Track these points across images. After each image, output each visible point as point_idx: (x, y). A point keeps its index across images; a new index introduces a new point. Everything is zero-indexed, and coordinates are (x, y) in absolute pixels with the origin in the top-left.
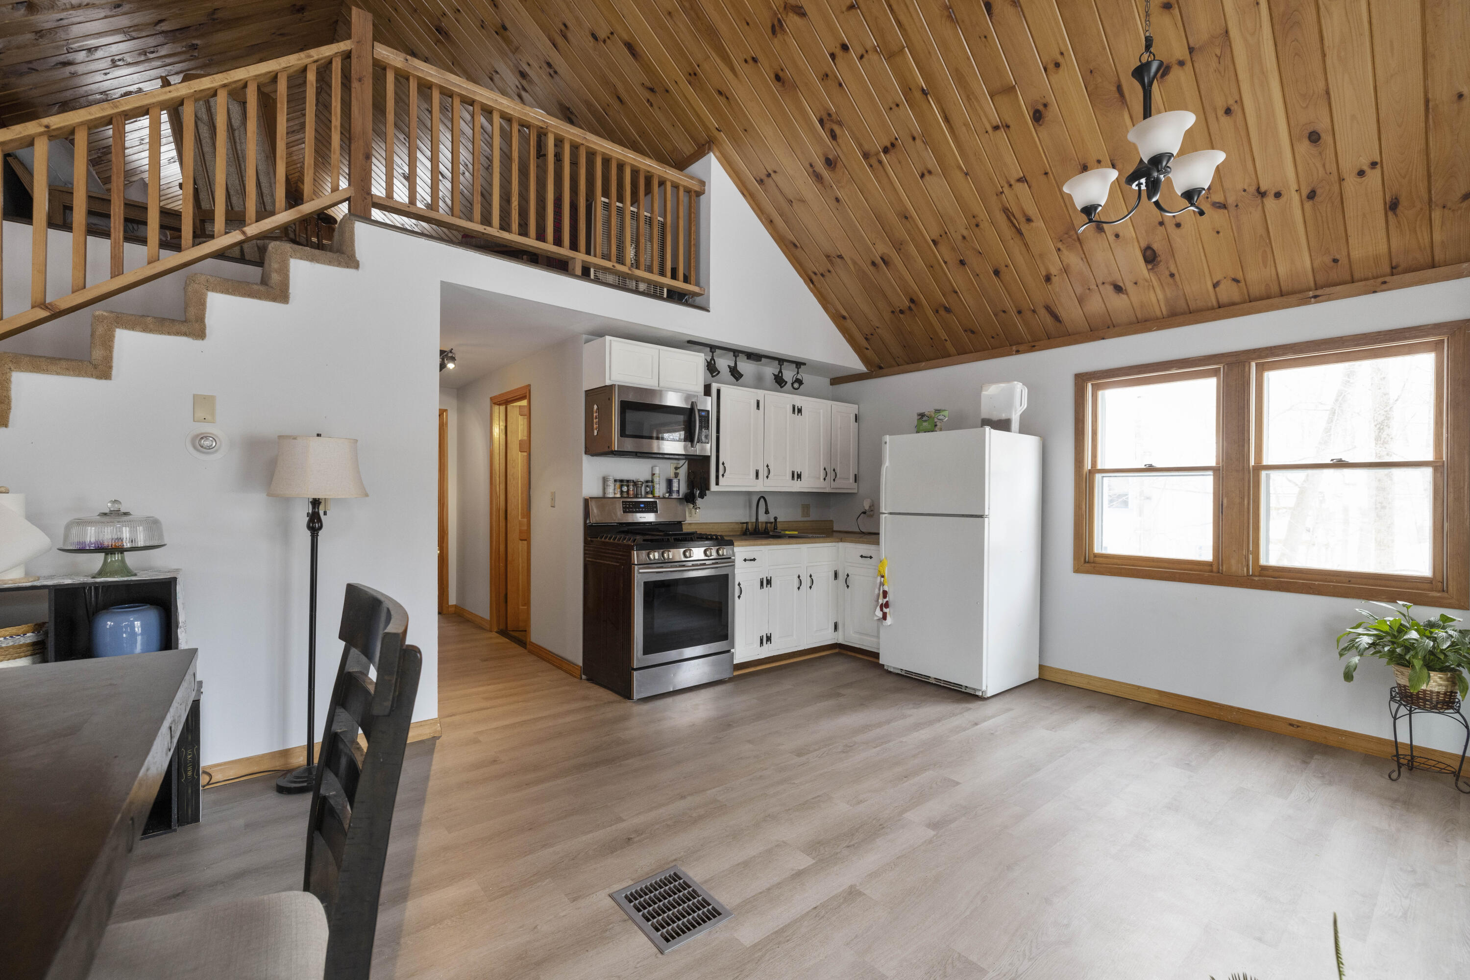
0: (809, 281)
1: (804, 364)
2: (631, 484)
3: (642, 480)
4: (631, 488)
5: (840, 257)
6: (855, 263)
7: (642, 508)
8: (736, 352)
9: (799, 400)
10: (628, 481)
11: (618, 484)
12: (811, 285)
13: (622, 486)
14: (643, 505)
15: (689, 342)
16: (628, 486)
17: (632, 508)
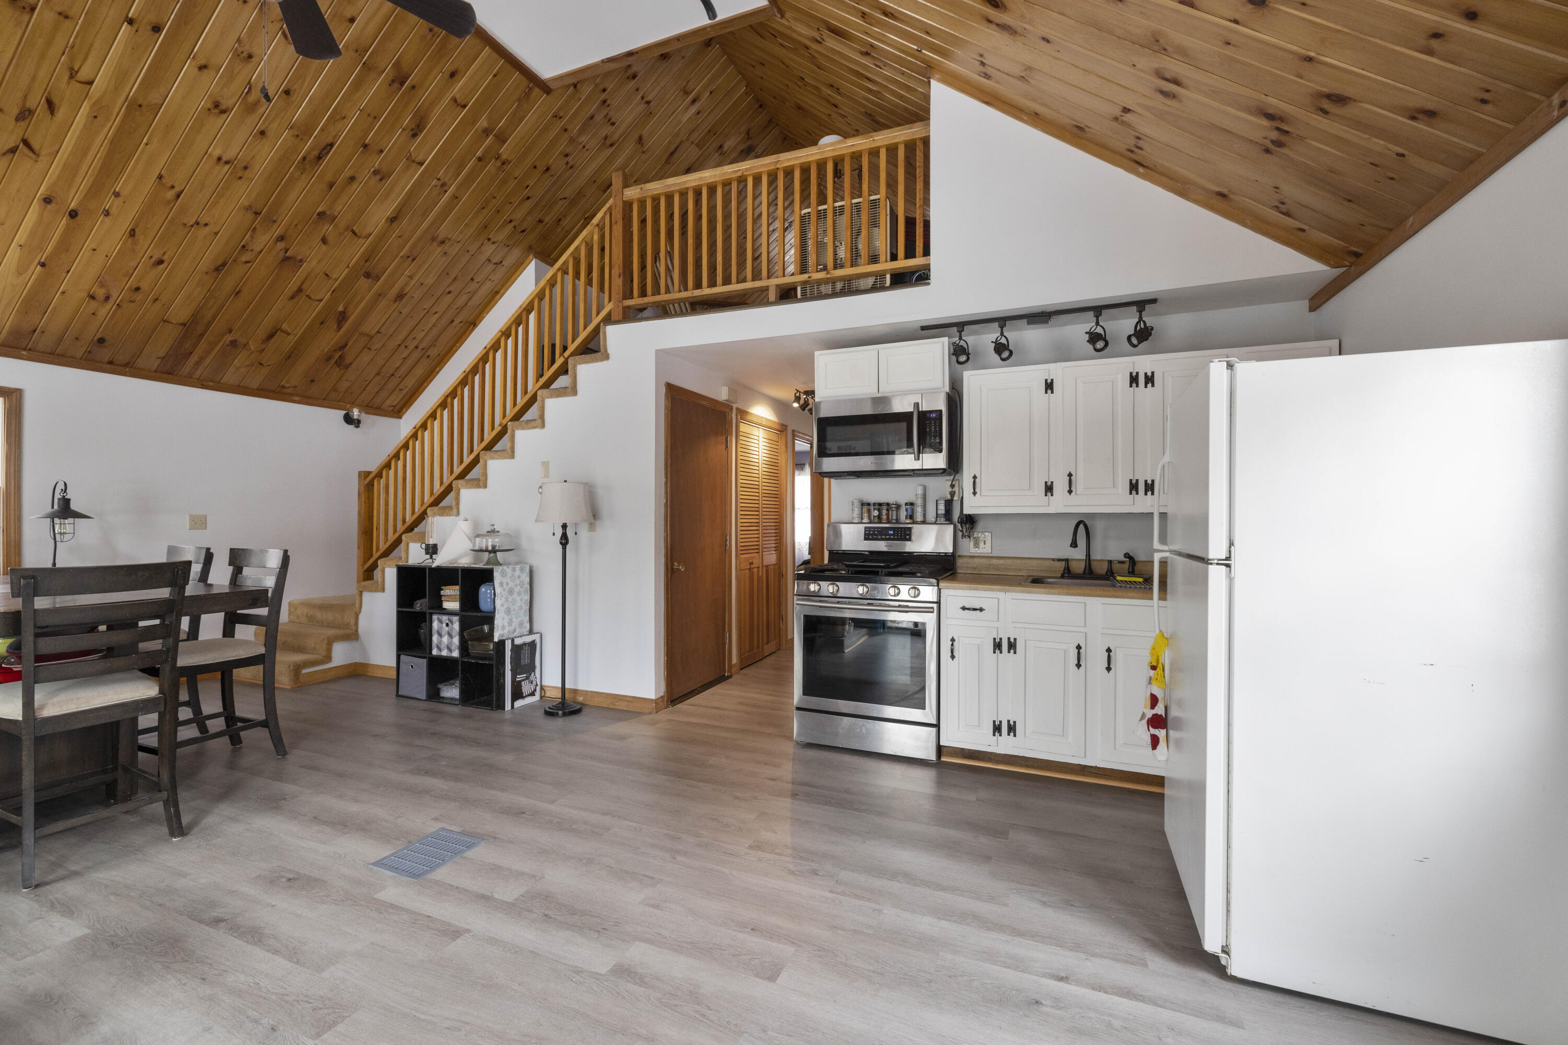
0: (1136, 166)
1: (1154, 301)
2: (885, 507)
3: (902, 502)
4: (884, 512)
5: (1126, 110)
6: (1146, 108)
7: (891, 535)
8: (1003, 321)
9: (1144, 363)
10: (880, 504)
11: (865, 509)
12: (1141, 170)
13: (869, 511)
14: (892, 532)
15: (923, 328)
16: (879, 510)
17: (876, 535)
